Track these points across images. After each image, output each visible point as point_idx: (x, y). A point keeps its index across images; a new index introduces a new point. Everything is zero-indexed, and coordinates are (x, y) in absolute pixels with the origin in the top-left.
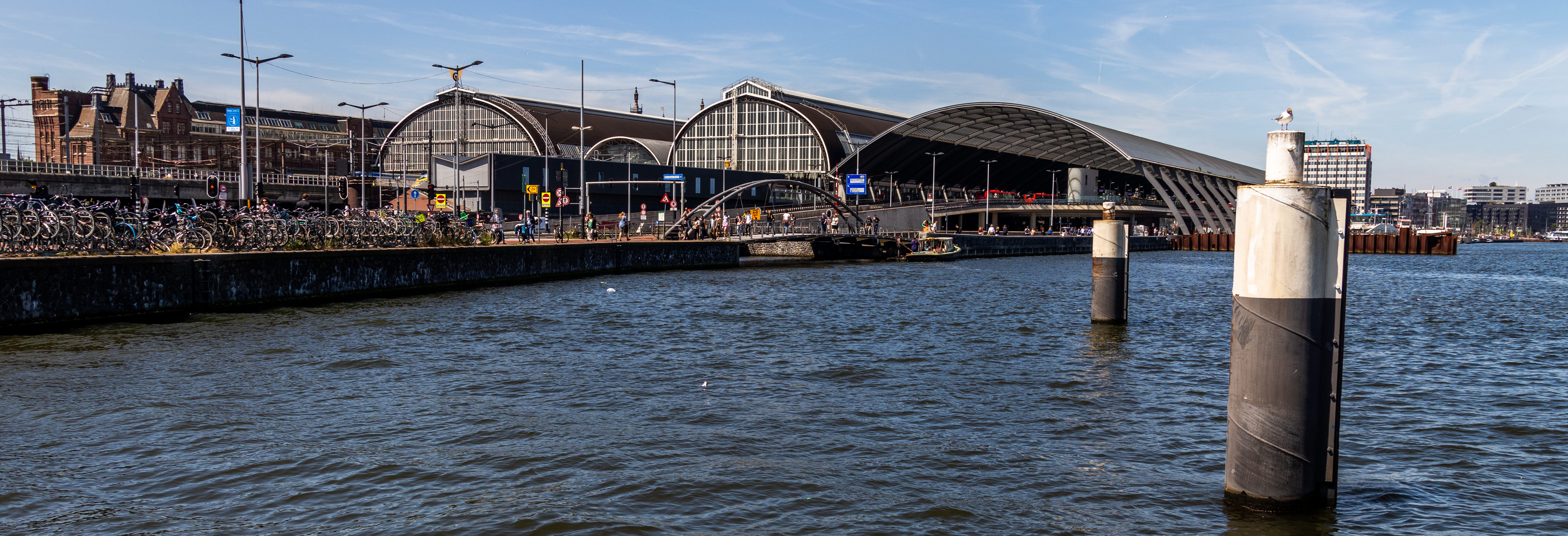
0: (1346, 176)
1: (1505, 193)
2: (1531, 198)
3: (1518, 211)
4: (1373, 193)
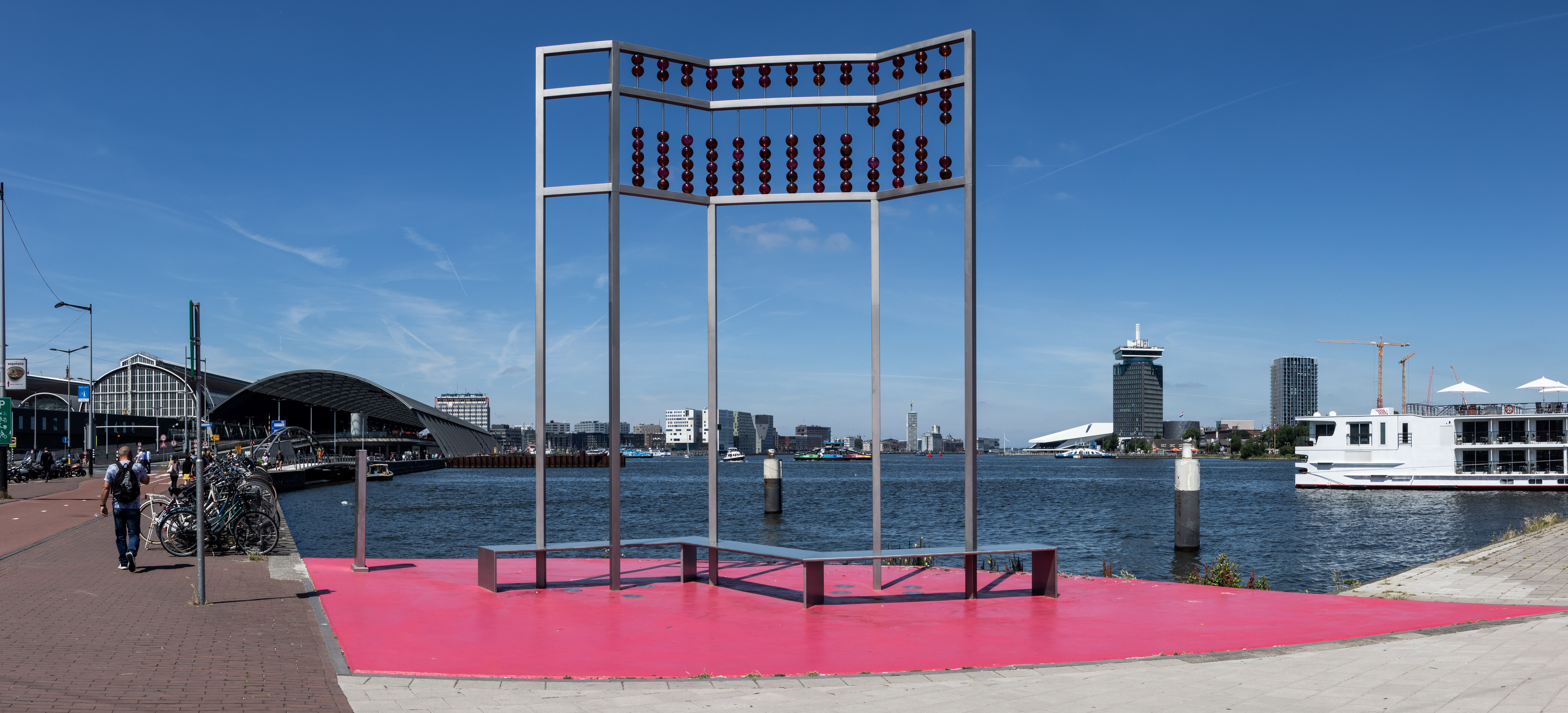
0: (476, 416)
1: (559, 427)
2: (572, 430)
3: (567, 438)
4: (491, 427)
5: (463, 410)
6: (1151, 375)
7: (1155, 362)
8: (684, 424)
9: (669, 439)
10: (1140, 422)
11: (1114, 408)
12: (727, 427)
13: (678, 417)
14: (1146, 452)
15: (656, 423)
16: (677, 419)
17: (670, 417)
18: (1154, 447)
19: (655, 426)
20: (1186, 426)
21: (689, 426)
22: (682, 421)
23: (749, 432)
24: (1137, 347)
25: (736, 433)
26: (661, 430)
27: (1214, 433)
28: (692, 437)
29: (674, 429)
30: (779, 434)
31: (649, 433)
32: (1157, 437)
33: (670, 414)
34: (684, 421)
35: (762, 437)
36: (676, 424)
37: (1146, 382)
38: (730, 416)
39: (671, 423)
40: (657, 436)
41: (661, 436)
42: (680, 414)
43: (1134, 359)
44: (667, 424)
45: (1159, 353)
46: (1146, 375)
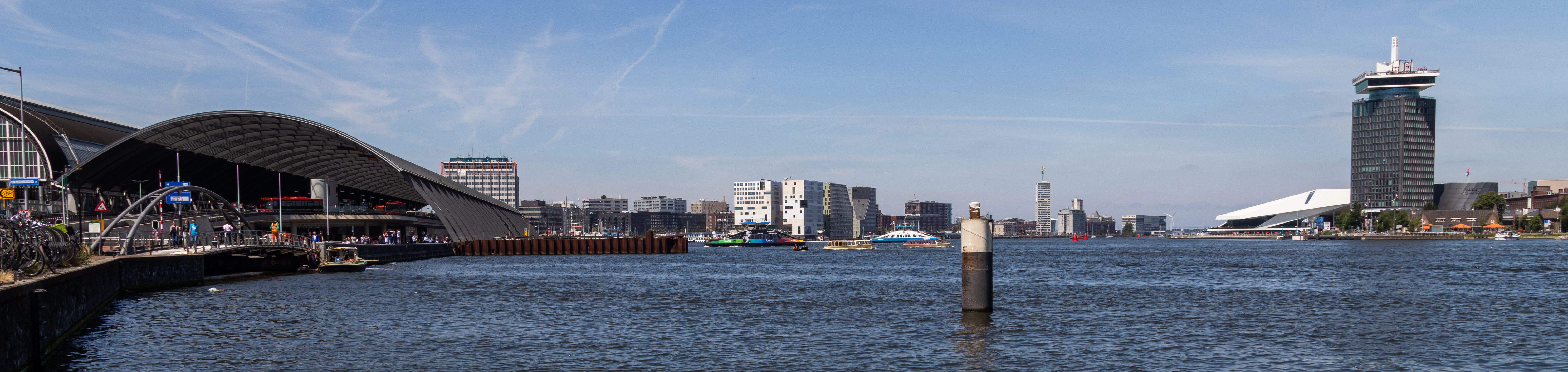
1: (613, 204)
2: (631, 208)
3: (624, 219)
4: (520, 204)
5: (480, 181)
6: (1416, 114)
7: (1423, 94)
8: (758, 200)
9: (739, 218)
10: (1395, 187)
11: (1353, 167)
12: (815, 204)
13: (750, 191)
14: (1412, 230)
15: (720, 200)
16: (749, 193)
17: (739, 191)
18: (1424, 222)
19: (720, 203)
20: (1474, 191)
21: (765, 202)
22: (755, 196)
23: (844, 211)
24: (1393, 73)
25: (826, 210)
26: (728, 209)
27: (1526, 199)
28: (769, 218)
29: (745, 206)
30: (882, 213)
31: (712, 212)
32: (1428, 207)
33: (739, 187)
34: (758, 195)
35: (860, 217)
36: (747, 200)
37: (1407, 125)
38: (819, 189)
39: (741, 198)
40: (723, 216)
41: (727, 216)
42: (753, 187)
43: (1390, 91)
44: (736, 201)
45: (1431, 80)
46: (1407, 114)
